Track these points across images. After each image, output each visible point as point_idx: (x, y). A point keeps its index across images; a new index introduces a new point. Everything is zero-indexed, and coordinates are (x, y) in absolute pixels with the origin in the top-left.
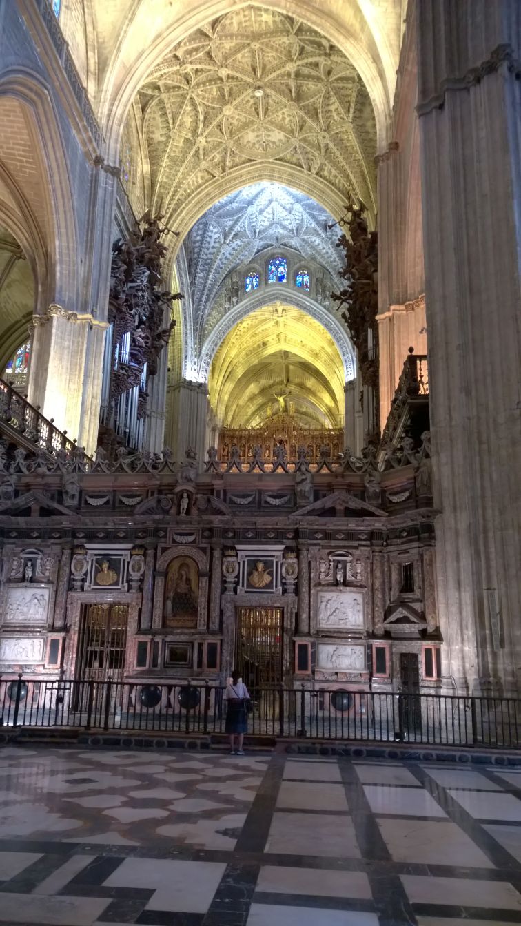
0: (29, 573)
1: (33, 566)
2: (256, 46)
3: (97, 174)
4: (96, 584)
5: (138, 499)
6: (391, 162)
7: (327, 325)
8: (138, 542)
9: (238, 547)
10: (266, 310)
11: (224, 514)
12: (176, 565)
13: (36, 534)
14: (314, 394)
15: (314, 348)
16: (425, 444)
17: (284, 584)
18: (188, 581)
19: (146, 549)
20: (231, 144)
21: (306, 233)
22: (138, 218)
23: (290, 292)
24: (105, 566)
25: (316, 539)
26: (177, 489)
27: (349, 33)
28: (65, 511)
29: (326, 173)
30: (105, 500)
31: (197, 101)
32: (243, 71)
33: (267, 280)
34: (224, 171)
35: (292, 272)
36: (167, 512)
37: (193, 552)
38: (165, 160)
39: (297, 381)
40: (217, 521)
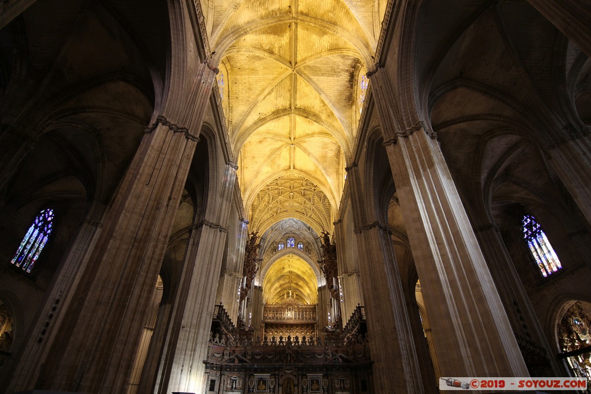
0: (234, 386)
1: (236, 383)
2: (292, 182)
3: (242, 224)
4: (258, 390)
5: (272, 356)
6: (339, 225)
7: (310, 264)
8: (272, 373)
9: (308, 375)
10: (286, 257)
11: (302, 362)
12: (286, 382)
13: (236, 370)
14: (302, 287)
15: (303, 270)
16: (366, 337)
17: (323, 389)
18: (290, 388)
19: (275, 376)
20: (280, 206)
21: (302, 230)
22: (250, 233)
23: (295, 251)
24: (261, 382)
25: (333, 371)
26: (286, 352)
27: (323, 184)
28: (247, 361)
29: (312, 217)
30: (260, 356)
31: (270, 194)
32: (287, 187)
33: (287, 246)
34: (277, 214)
35: (296, 243)
36: (282, 361)
37: (292, 377)
38: (258, 211)
39: (295, 282)
40: (300, 364)
